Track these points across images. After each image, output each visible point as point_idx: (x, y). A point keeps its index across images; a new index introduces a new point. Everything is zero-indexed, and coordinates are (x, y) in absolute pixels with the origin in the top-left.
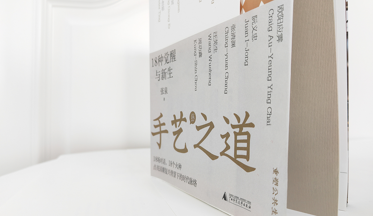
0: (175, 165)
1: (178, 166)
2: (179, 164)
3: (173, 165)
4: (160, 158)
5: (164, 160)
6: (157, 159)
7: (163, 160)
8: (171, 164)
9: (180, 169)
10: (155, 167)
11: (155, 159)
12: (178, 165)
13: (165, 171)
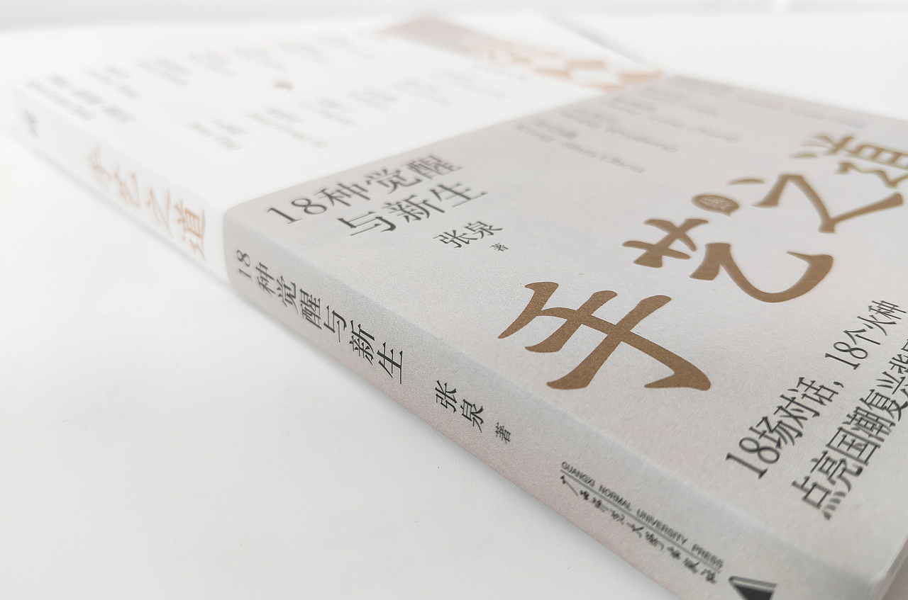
0: (869, 334)
1: (881, 318)
2: (870, 308)
3: (861, 343)
4: (769, 412)
5: (802, 388)
6: (764, 442)
7: (798, 396)
8: (850, 350)
9: (896, 313)
10: (816, 495)
11: (753, 459)
12: (873, 313)
13: (884, 414)
